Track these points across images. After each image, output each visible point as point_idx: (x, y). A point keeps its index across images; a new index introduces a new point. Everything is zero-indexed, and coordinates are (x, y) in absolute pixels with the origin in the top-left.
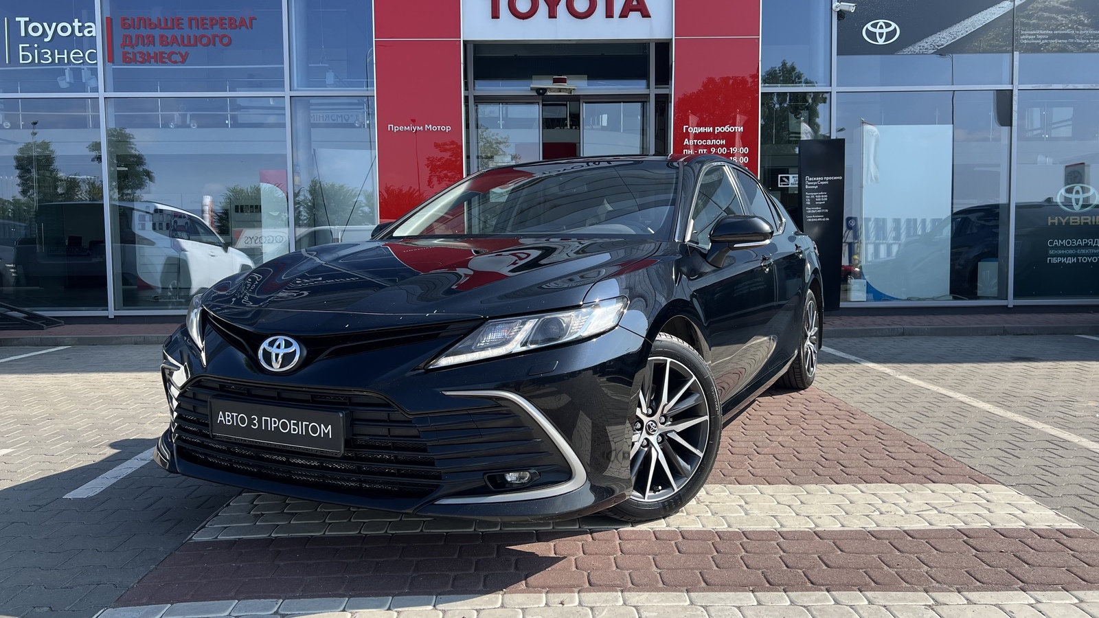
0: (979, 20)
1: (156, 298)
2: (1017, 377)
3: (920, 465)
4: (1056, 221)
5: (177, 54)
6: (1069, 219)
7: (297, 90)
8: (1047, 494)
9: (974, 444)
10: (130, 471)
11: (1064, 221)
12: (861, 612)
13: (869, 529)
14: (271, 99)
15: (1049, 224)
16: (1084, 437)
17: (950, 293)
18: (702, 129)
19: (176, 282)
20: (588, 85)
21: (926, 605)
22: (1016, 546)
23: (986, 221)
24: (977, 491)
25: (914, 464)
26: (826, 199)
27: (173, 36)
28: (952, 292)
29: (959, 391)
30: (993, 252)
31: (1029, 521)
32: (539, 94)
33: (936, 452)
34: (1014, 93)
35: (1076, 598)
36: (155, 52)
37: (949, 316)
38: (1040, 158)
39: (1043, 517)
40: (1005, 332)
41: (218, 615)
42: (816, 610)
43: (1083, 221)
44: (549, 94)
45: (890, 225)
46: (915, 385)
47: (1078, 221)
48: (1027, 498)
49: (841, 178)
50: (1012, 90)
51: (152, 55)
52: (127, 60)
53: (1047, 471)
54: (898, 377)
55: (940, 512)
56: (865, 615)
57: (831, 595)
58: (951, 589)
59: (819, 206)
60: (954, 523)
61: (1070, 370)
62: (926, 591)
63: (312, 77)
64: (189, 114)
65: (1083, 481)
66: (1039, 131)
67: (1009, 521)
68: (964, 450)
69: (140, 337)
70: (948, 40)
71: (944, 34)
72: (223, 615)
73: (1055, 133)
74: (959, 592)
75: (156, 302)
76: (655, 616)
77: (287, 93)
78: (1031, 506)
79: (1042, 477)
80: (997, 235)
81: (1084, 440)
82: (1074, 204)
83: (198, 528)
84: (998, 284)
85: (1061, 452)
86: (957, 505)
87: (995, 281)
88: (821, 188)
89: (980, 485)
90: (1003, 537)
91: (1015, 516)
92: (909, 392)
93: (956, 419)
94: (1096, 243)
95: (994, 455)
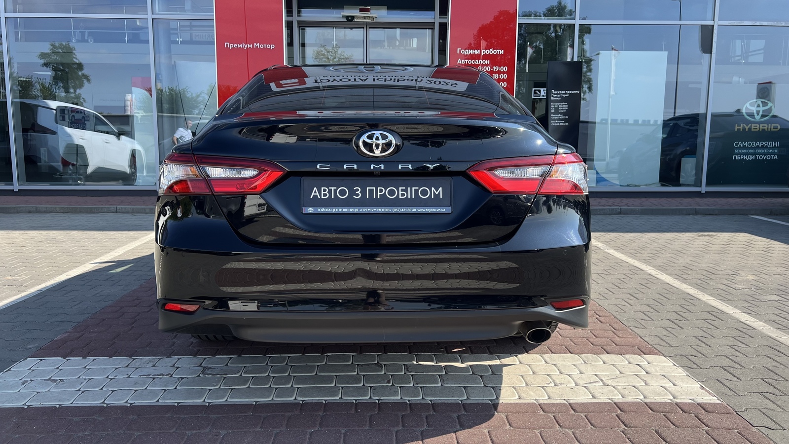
1: (59, 175)
3: (600, 335)
4: (741, 128)
6: (751, 126)
7: (158, 14)
8: (698, 366)
9: (650, 314)
11: (747, 128)
13: (541, 402)
14: (138, 20)
15: (736, 130)
16: (739, 309)
17: (659, 182)
18: (472, 52)
20: (388, 14)
22: (660, 420)
23: (691, 126)
24: (640, 362)
25: (596, 335)
26: (567, 108)
28: (661, 180)
29: (650, 264)
30: (692, 151)
31: (677, 394)
32: (348, 20)
33: (617, 323)
34: (715, 28)
37: (657, 199)
38: (735, 79)
39: (689, 389)
40: (696, 212)
43: (761, 128)
44: (356, 20)
46: (617, 258)
47: (758, 127)
48: (680, 370)
49: (578, 92)
50: (713, 25)
53: (702, 342)
54: (607, 251)
55: (604, 384)
59: (561, 113)
60: (613, 396)
61: (740, 246)
64: (87, 31)
65: (730, 352)
66: (740, 58)
67: (659, 394)
68: (640, 321)
69: (33, 207)
73: (751, 59)
75: (59, 178)
77: (150, 16)
78: (682, 379)
79: (697, 348)
80: (696, 137)
81: (738, 311)
82: (755, 114)
84: (696, 174)
85: (717, 323)
86: (621, 377)
87: (694, 172)
88: (563, 100)
89: (645, 356)
90: (651, 411)
91: (665, 389)
92: (611, 265)
93: (641, 290)
94: (771, 145)
95: (663, 326)
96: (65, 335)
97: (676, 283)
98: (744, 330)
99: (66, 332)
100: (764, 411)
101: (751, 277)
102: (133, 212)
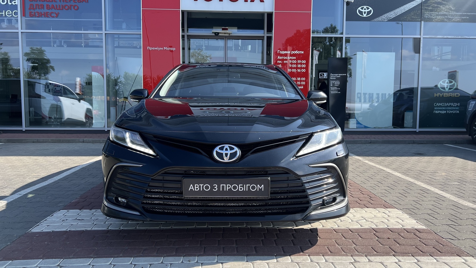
0: (407, 7)
1: (47, 122)
2: (415, 162)
3: (363, 200)
4: (438, 95)
5: (54, 13)
6: (443, 94)
7: (108, 31)
8: (415, 213)
9: (389, 191)
10: (12, 200)
11: (441, 95)
12: (321, 265)
13: (334, 228)
14: (97, 34)
15: (435, 96)
16: (437, 188)
18: (286, 52)
19: (55, 115)
20: (238, 31)
21: (350, 262)
22: (396, 236)
23: (410, 94)
24: (385, 211)
25: (361, 199)
26: (339, 84)
27: (52, 5)
28: (393, 124)
29: (388, 168)
30: (411, 108)
31: (404, 225)
32: (216, 35)
33: (371, 194)
34: (421, 39)
35: (417, 260)
36: (44, 12)
37: (391, 136)
38: (434, 68)
39: (410, 223)
40: (414, 142)
41: (31, 266)
42: (301, 264)
43: (449, 95)
44: (220, 35)
45: (375, 96)
46: (370, 165)
47: (447, 95)
48: (406, 215)
49: (346, 75)
50: (420, 38)
51: (43, 13)
52: (31, 15)
53: (417, 203)
54: (364, 161)
55: (366, 221)
56: (322, 267)
57: (310, 258)
58: (363, 255)
59: (336, 86)
60: (371, 225)
62: (352, 256)
63: (116, 25)
64: (63, 40)
65: (431, 207)
66: (437, 57)
67: (395, 225)
68: (384, 194)
69: (35, 139)
70: (393, 16)
71: (392, 13)
72: (33, 266)
73: (444, 57)
74: (366, 257)
75: (47, 124)
76: (229, 267)
77: (104, 32)
78: (407, 219)
79: (415, 206)
80: (412, 101)
81: (437, 189)
82: (446, 88)
83: (35, 226)
84: (413, 122)
85: (425, 195)
86: (375, 218)
87: (412, 121)
88: (337, 79)
89: (387, 209)
90: (391, 232)
91: (398, 223)
92: (367, 168)
93: (384, 180)
94: (455, 105)
95: (397, 196)
96: (77, 200)
97: (404, 177)
98: (440, 198)
99: (76, 199)
100: (449, 232)
101: (443, 174)
102: (93, 142)
